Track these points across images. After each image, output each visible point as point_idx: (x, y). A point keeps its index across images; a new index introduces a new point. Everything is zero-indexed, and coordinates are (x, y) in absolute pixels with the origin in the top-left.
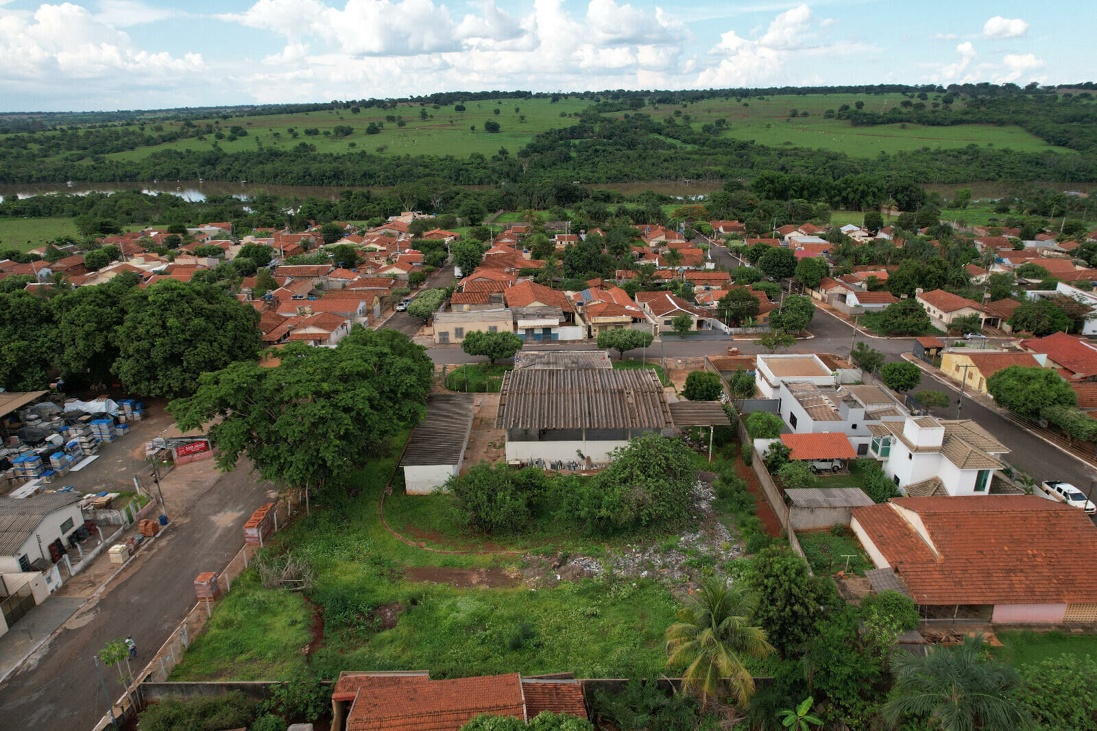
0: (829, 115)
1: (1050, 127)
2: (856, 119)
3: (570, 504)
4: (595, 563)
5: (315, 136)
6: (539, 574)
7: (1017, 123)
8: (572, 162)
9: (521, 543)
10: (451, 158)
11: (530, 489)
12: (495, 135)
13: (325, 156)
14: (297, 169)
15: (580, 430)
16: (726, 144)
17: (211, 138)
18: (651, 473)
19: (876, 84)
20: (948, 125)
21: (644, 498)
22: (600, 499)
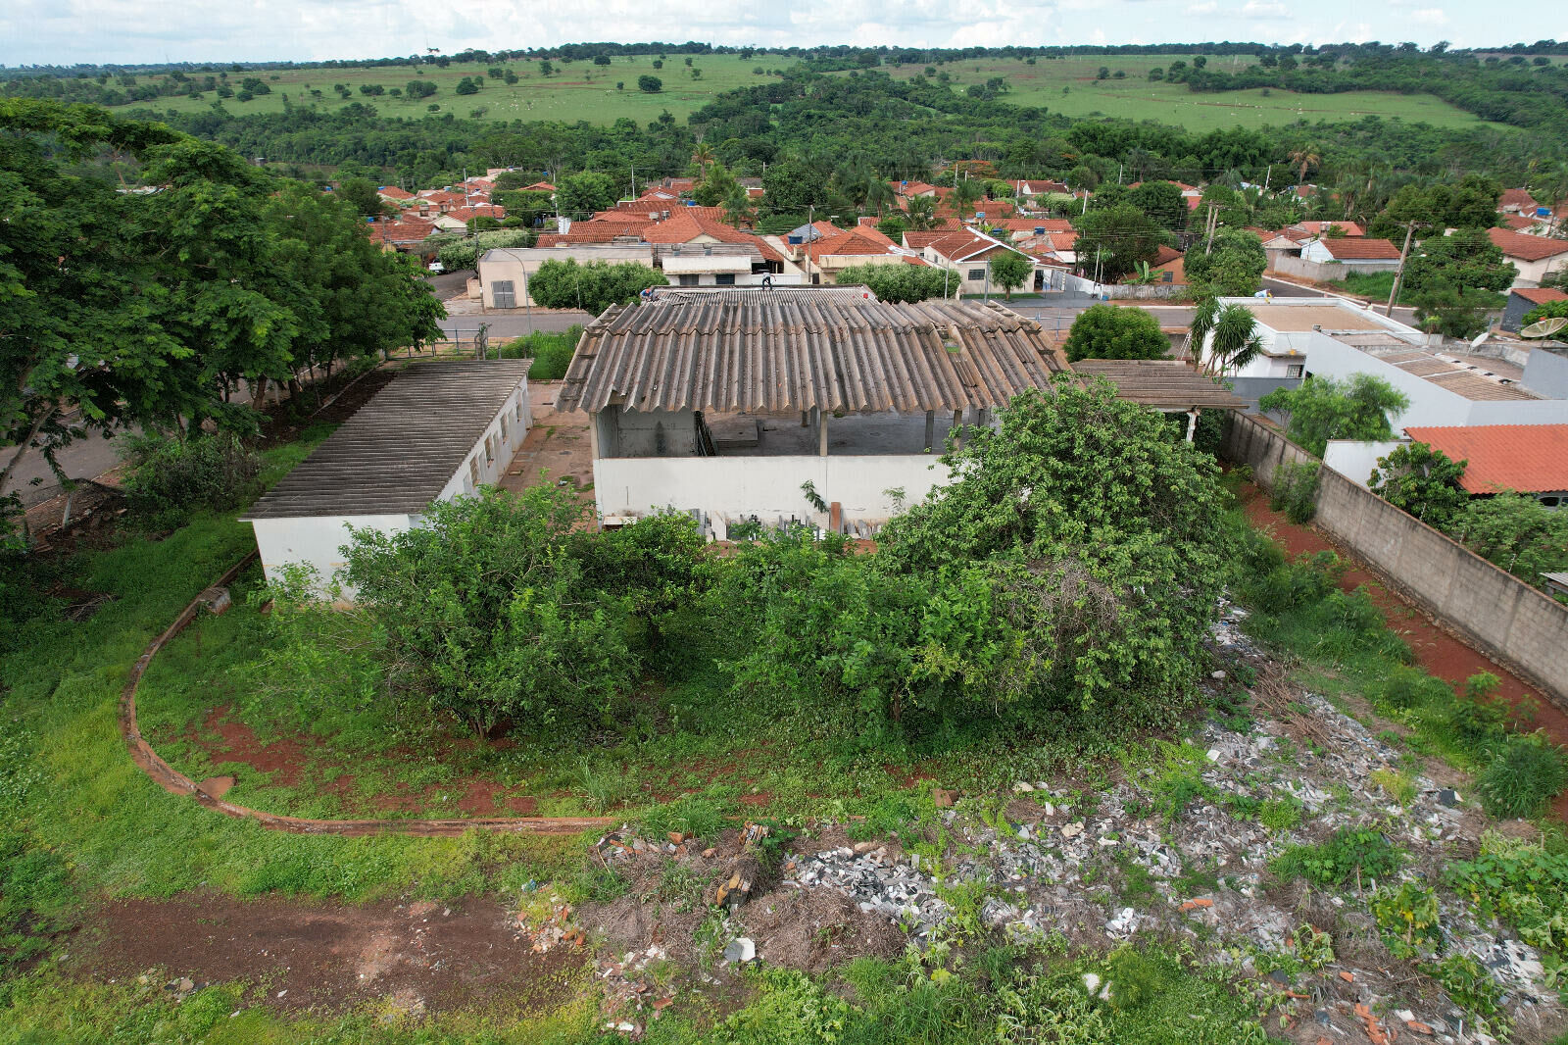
0: (1156, 76)
1: (1479, 95)
2: (1196, 82)
3: (792, 628)
4: (902, 869)
5: (378, 97)
6: (659, 938)
7: (1431, 91)
8: (771, 133)
9: (602, 781)
10: (586, 125)
11: (650, 585)
12: (655, 97)
13: (390, 121)
14: (344, 139)
15: (808, 418)
16: (1006, 111)
17: (213, 96)
18: (1098, 512)
19: (1218, 41)
20: (1331, 92)
21: (1093, 601)
22: (914, 609)
